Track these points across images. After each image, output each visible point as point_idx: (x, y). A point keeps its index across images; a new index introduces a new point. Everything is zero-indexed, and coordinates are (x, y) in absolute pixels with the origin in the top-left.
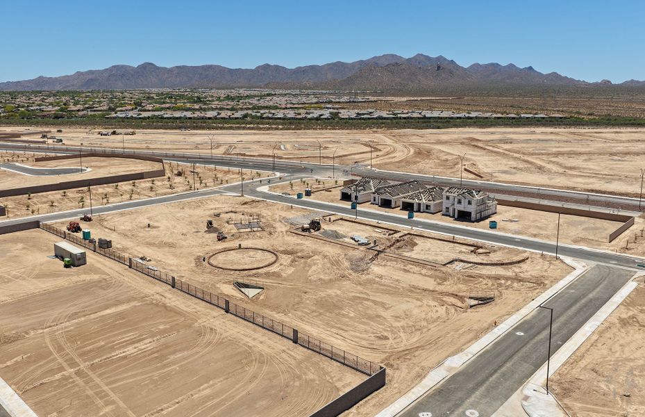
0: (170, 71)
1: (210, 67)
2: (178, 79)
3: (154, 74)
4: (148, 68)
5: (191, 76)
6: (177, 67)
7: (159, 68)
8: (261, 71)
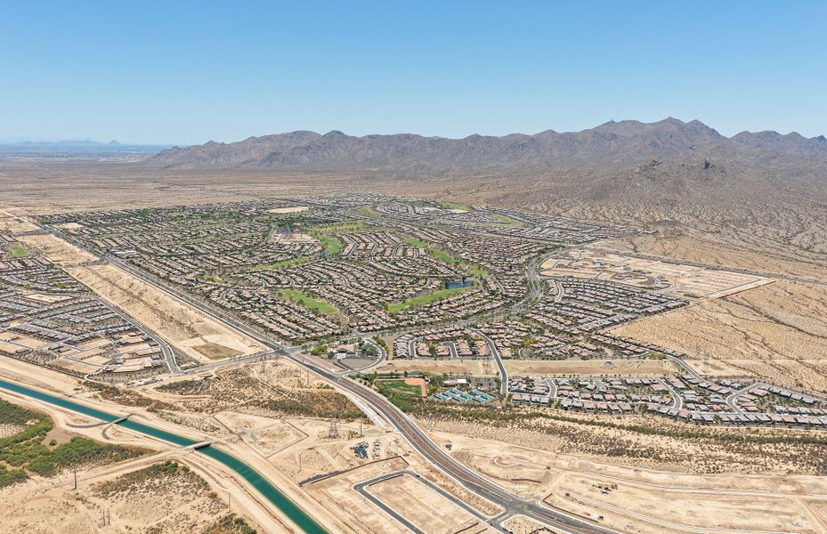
0: (360, 141)
1: (408, 136)
2: (370, 152)
3: (342, 145)
4: (336, 136)
5: (385, 147)
6: (369, 136)
7: (347, 137)
8: (470, 144)
